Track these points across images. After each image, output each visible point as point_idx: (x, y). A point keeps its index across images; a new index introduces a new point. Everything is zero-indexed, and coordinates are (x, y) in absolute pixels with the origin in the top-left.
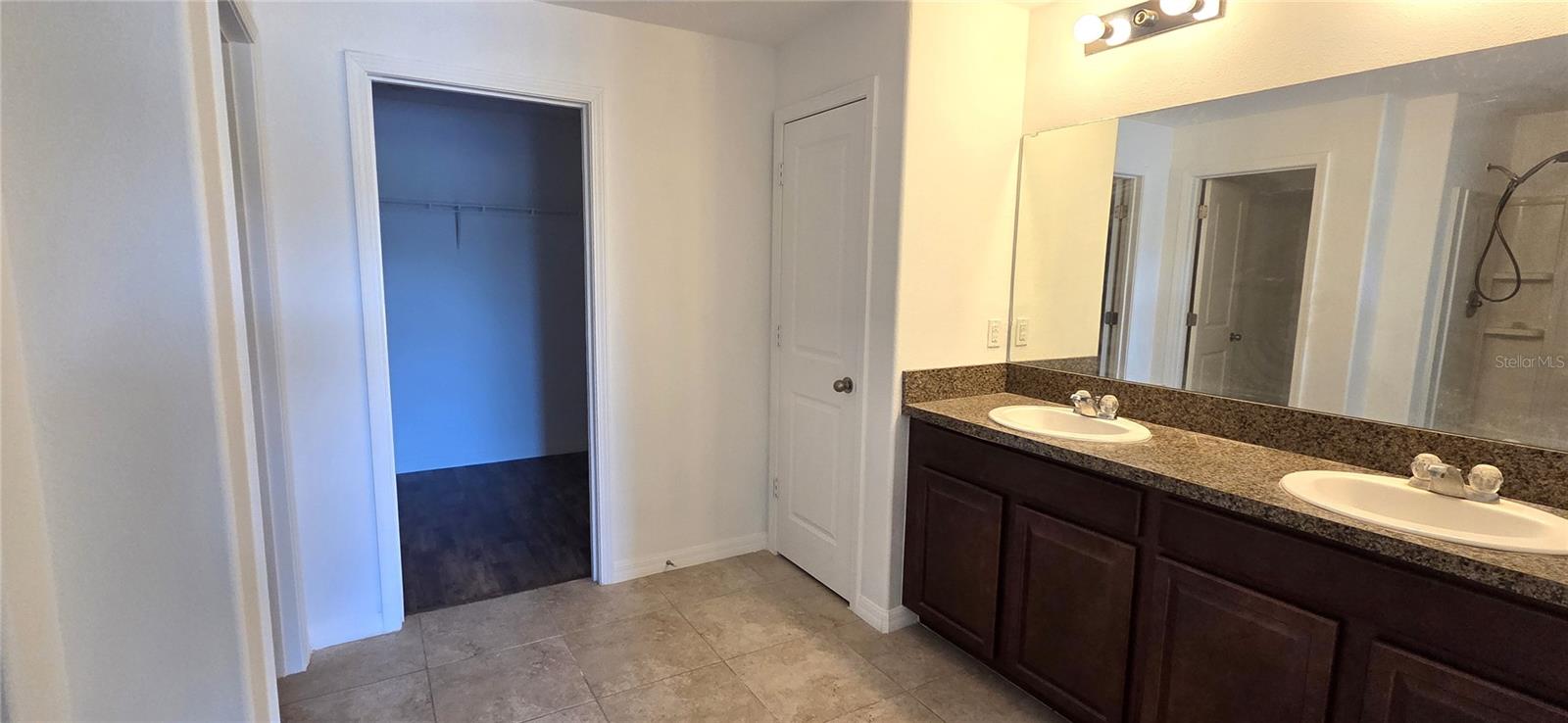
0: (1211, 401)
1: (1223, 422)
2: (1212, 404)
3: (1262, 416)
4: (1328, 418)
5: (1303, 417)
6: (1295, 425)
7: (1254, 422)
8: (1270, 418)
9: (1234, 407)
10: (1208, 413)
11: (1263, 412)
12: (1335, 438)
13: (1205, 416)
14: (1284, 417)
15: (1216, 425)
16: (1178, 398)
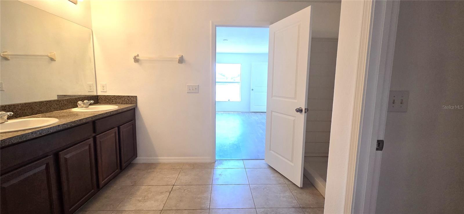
0: (20, 105)
1: (26, 111)
2: (21, 106)
3: (36, 105)
4: (50, 101)
5: (45, 103)
6: (44, 105)
7: (35, 108)
8: (38, 105)
9: (28, 105)
10: (21, 110)
11: (36, 104)
12: (53, 106)
13: (20, 111)
14: (41, 104)
15: (24, 113)
16: (8, 108)
